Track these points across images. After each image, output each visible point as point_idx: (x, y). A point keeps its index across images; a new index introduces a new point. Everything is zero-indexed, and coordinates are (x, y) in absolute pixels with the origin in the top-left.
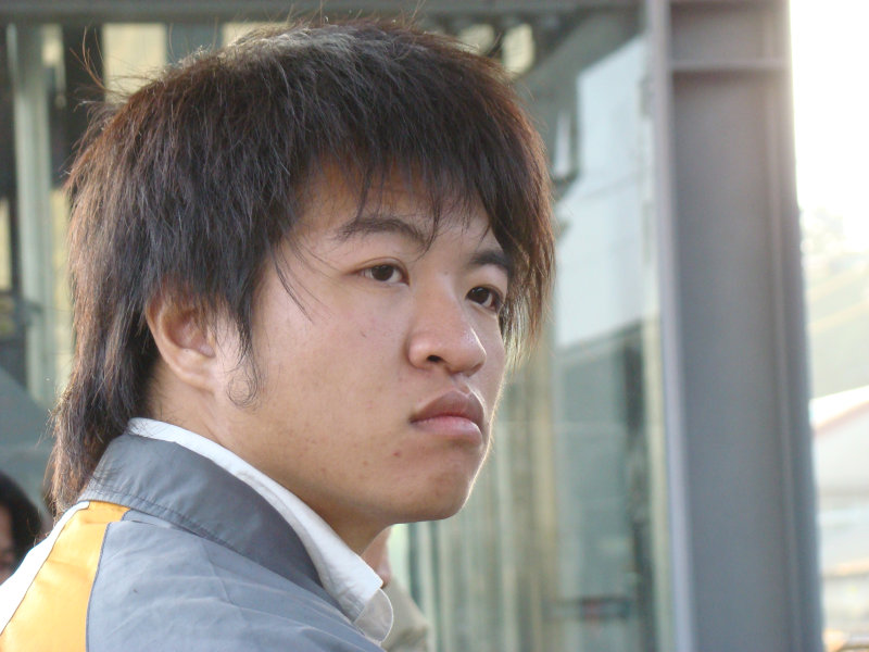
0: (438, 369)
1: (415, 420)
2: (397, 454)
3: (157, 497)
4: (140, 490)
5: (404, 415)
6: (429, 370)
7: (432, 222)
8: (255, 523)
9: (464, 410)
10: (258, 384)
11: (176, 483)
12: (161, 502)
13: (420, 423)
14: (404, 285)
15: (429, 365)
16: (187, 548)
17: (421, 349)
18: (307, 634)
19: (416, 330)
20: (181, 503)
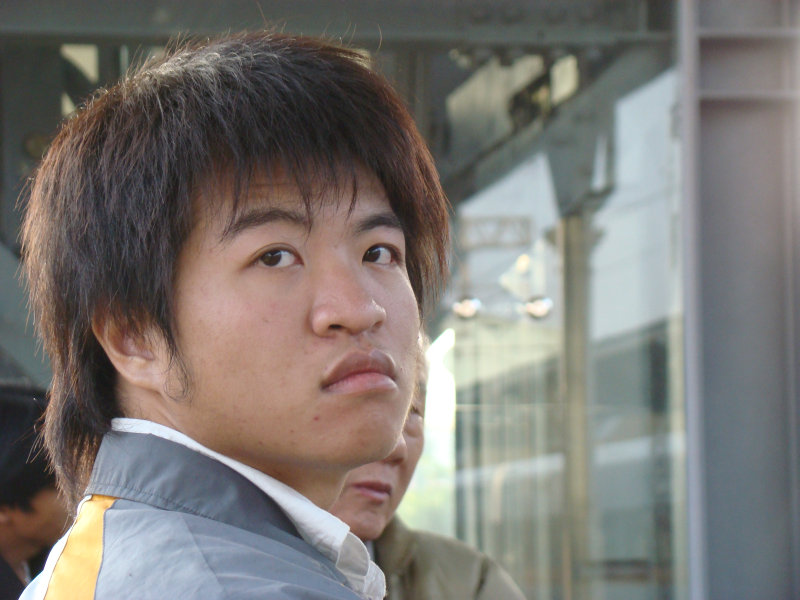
0: (341, 334)
1: (326, 385)
2: (316, 419)
3: (142, 486)
4: (127, 481)
5: (315, 384)
6: (333, 337)
7: (304, 206)
8: (231, 495)
9: (369, 367)
10: (188, 380)
11: (157, 471)
12: (147, 489)
13: (330, 387)
14: (299, 266)
15: (332, 332)
16: (169, 525)
17: (321, 319)
18: (284, 590)
19: (316, 304)
20: (163, 488)
